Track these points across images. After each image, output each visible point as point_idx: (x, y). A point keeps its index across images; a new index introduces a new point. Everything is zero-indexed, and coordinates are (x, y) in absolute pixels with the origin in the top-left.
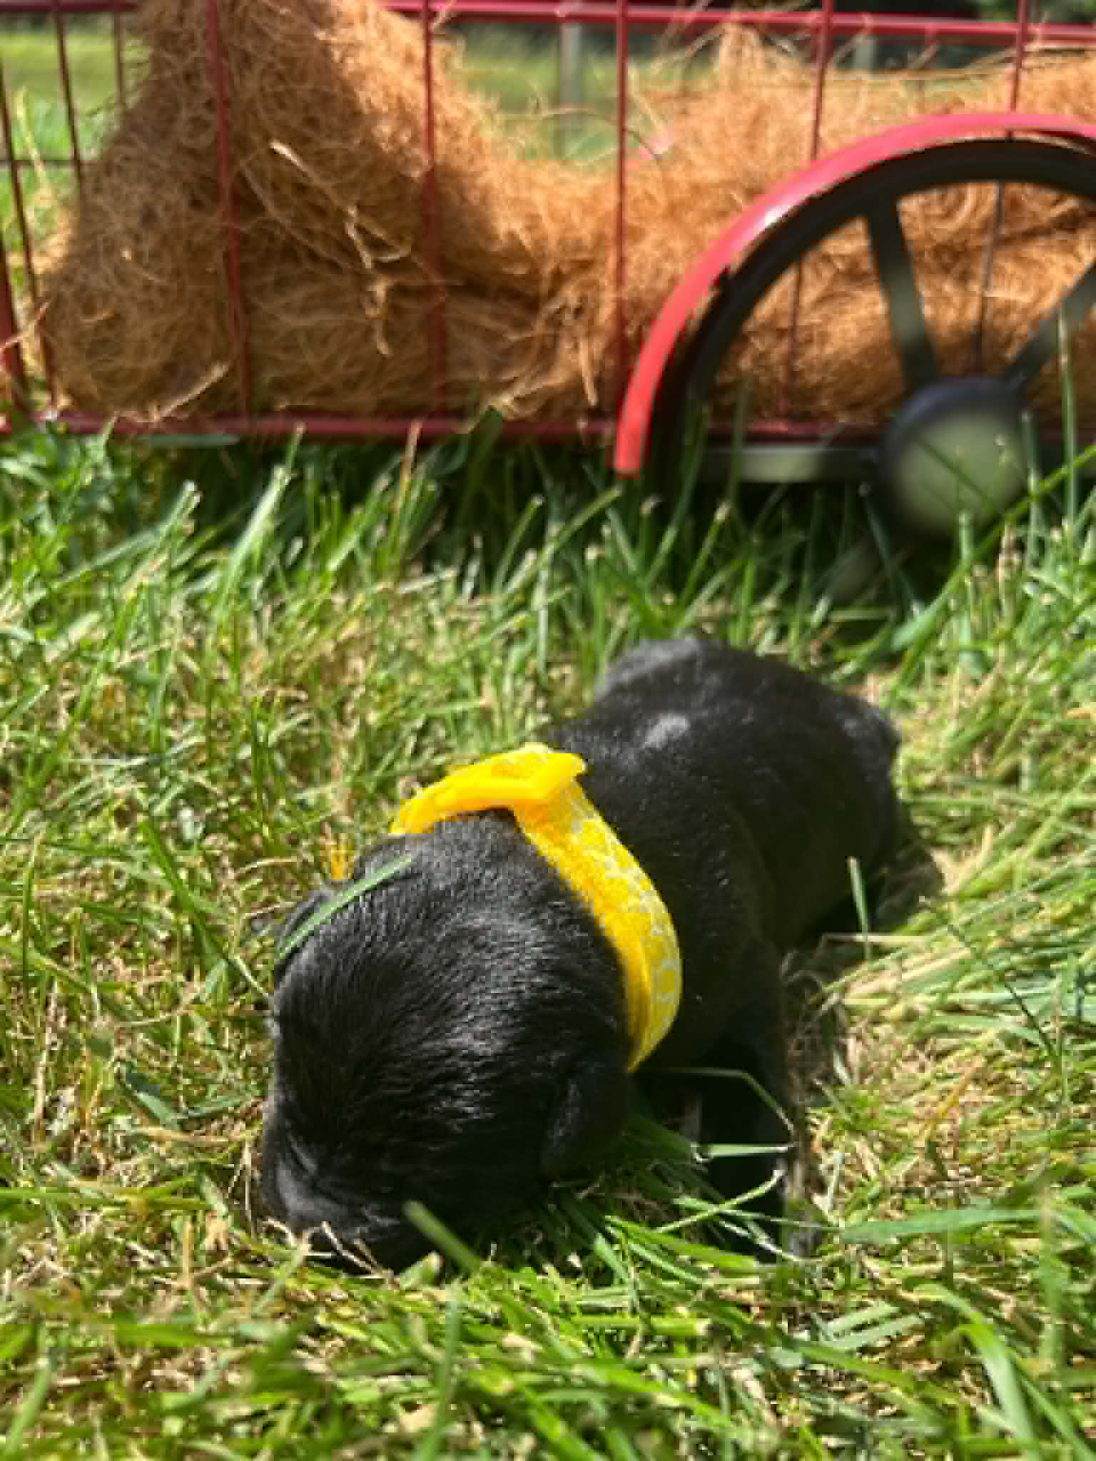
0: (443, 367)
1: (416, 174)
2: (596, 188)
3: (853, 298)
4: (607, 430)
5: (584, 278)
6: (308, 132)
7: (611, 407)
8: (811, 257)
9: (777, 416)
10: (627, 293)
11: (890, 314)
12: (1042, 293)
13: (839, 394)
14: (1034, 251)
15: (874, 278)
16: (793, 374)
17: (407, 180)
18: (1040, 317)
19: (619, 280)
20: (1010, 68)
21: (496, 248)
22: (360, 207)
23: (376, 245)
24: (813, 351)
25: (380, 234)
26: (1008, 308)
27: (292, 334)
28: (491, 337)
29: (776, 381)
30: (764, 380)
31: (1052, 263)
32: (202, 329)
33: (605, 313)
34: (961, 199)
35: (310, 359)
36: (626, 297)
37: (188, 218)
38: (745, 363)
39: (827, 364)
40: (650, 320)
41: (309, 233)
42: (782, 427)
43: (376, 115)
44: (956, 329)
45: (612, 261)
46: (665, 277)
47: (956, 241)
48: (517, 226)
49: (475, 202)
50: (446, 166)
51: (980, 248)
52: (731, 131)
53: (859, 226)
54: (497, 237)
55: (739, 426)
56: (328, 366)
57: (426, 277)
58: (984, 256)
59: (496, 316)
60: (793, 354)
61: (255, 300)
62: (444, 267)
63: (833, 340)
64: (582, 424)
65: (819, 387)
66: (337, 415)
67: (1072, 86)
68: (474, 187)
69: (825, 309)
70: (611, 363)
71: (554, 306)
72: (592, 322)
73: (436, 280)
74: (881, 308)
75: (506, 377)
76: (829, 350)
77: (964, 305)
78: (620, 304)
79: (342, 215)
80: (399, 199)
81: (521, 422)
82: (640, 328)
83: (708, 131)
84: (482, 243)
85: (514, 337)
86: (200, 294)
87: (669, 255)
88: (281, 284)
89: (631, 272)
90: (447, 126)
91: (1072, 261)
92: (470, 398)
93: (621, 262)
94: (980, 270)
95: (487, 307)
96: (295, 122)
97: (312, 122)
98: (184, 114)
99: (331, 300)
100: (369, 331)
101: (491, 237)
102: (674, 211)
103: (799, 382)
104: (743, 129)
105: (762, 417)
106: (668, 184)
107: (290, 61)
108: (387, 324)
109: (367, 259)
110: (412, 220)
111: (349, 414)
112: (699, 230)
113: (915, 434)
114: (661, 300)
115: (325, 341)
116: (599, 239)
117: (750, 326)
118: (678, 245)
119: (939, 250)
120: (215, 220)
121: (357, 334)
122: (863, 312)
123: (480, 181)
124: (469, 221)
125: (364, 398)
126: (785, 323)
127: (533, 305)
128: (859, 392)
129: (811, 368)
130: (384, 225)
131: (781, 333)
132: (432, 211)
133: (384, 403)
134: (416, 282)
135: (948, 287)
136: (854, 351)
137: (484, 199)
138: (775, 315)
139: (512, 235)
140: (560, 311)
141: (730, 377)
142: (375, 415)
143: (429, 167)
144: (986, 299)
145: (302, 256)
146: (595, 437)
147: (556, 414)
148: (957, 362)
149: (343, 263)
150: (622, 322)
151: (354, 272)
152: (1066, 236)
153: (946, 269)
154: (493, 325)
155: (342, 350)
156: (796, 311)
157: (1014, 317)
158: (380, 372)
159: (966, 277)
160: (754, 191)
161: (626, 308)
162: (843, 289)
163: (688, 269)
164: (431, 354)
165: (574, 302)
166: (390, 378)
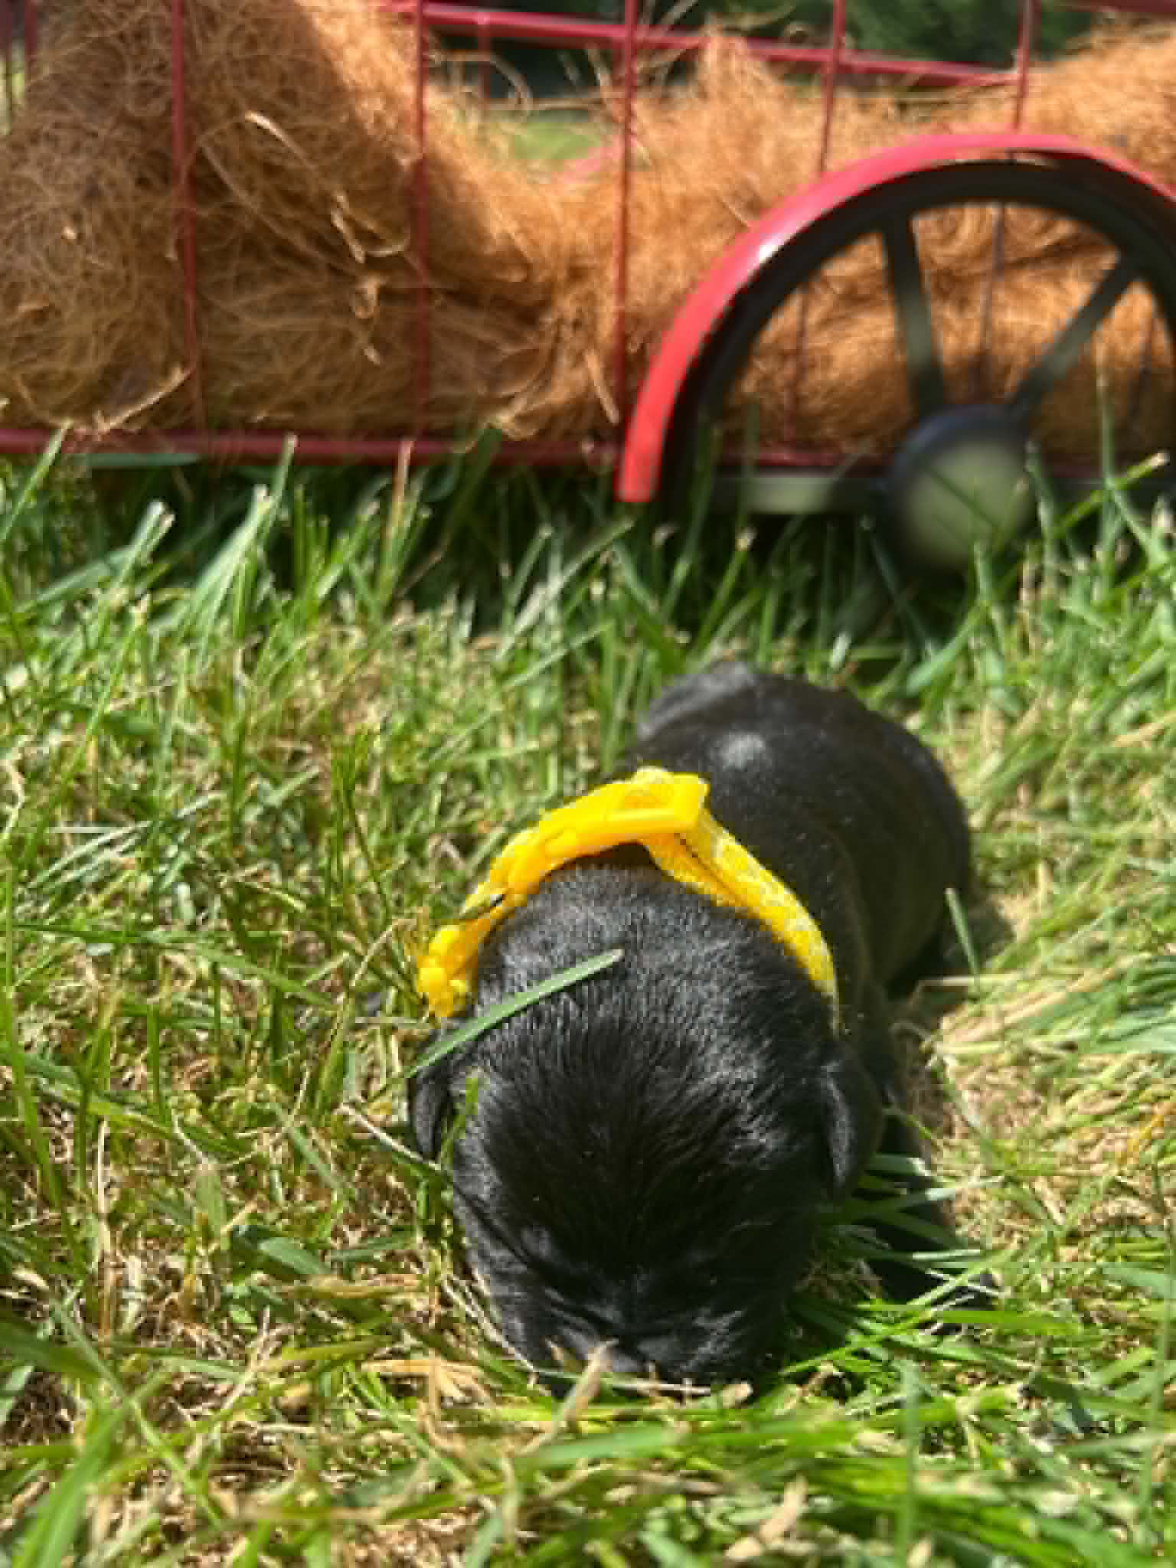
0: (426, 382)
1: (405, 162)
3: (854, 322)
4: (610, 455)
5: (578, 290)
6: (284, 106)
8: (815, 283)
9: (782, 443)
10: (631, 308)
11: (900, 335)
13: (843, 421)
14: (1025, 280)
16: (797, 399)
17: (395, 167)
19: (622, 292)
21: (489, 250)
22: (350, 193)
23: (371, 239)
24: (816, 378)
25: (371, 225)
26: (1005, 337)
27: (257, 338)
28: (484, 349)
29: (780, 407)
30: (769, 404)
31: (1042, 295)
32: (151, 327)
33: (606, 327)
34: (958, 225)
35: (279, 367)
36: (628, 310)
37: (135, 198)
38: (749, 386)
39: (832, 391)
40: (654, 338)
41: (284, 223)
42: (786, 456)
43: (358, 93)
44: (958, 357)
45: (612, 274)
46: (668, 293)
47: (956, 266)
48: (512, 228)
49: (463, 198)
50: (436, 155)
51: (974, 277)
52: (723, 141)
54: (490, 237)
55: (752, 452)
56: (299, 374)
58: (983, 285)
59: (487, 326)
60: (798, 380)
61: (211, 298)
62: (433, 267)
63: (834, 364)
64: (587, 447)
65: (822, 414)
68: (462, 182)
69: (826, 333)
72: (591, 334)
74: (887, 331)
75: (505, 392)
76: (834, 375)
77: (966, 331)
78: (622, 318)
79: (327, 200)
80: (385, 189)
81: (522, 442)
82: (643, 346)
83: (699, 139)
84: (473, 244)
85: (509, 350)
86: (149, 285)
87: (669, 267)
88: (242, 281)
89: (633, 285)
91: (1062, 297)
92: (463, 416)
93: (623, 272)
94: (979, 298)
95: (481, 317)
96: (268, 93)
97: (288, 96)
98: (131, 79)
99: (301, 300)
100: (347, 339)
101: (484, 239)
103: (803, 409)
104: (737, 141)
105: (769, 446)
106: (661, 195)
107: (262, 23)
108: (375, 328)
109: (358, 252)
112: (695, 244)
113: (925, 462)
114: (667, 317)
115: (296, 347)
116: (599, 245)
118: (678, 258)
119: (941, 274)
120: (171, 201)
121: (332, 340)
122: (867, 337)
123: (466, 177)
124: (458, 219)
125: (341, 414)
126: (789, 346)
127: (529, 316)
128: (863, 420)
129: (815, 393)
130: (371, 217)
131: (784, 356)
132: (420, 205)
133: (362, 420)
134: (402, 284)
135: (949, 313)
136: (860, 377)
137: (472, 196)
138: (782, 338)
139: (506, 238)
140: (558, 324)
141: (734, 402)
142: (352, 434)
143: (418, 156)
144: (987, 324)
145: (268, 247)
146: (598, 461)
147: (555, 436)
148: (961, 390)
149: (320, 257)
150: (623, 338)
151: (333, 270)
152: (1051, 269)
153: (944, 295)
154: (486, 336)
155: (314, 359)
156: (801, 333)
157: (1011, 347)
158: (358, 386)
159: (963, 304)
160: (756, 207)
161: (626, 322)
162: (842, 312)
163: (693, 283)
164: (415, 363)
165: (572, 315)
166: (368, 394)
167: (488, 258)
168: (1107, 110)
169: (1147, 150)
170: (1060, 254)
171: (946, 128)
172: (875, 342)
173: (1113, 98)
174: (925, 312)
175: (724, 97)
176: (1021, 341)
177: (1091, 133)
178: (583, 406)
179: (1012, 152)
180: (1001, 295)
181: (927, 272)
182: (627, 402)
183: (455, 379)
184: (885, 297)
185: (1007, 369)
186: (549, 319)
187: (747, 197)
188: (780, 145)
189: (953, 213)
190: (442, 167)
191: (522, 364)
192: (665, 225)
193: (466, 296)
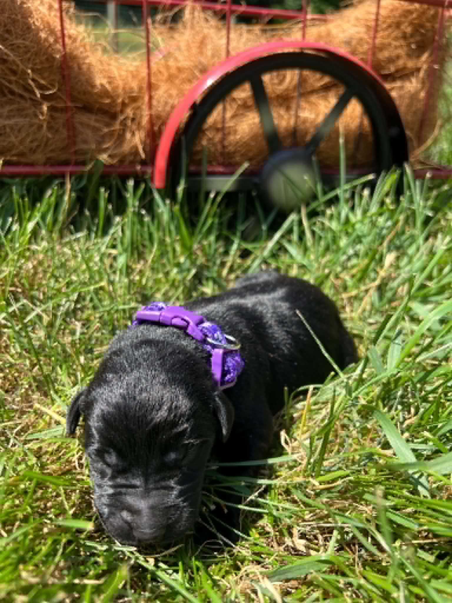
0: (74, 143)
1: (58, 56)
2: (137, 67)
3: (245, 116)
4: (149, 170)
5: (134, 105)
6: (7, 36)
7: (150, 160)
8: (228, 99)
9: (219, 164)
10: (155, 112)
11: (261, 121)
12: (317, 115)
13: (242, 155)
14: (314, 98)
15: (254, 108)
16: (224, 147)
17: (54, 58)
18: (317, 125)
19: (150, 106)
20: (301, 25)
21: (96, 91)
22: (33, 71)
23: (41, 87)
24: (232, 138)
25: (43, 82)
26: (305, 121)
27: (3, 127)
28: (96, 130)
29: (217, 150)
30: (212, 149)
31: (320, 104)
33: (145, 121)
34: (284, 77)
35: (13, 139)
36: (153, 113)
38: (204, 142)
39: (238, 143)
40: (164, 123)
41: (10, 82)
42: (221, 169)
43: (38, 30)
44: (286, 130)
45: (146, 98)
46: (169, 105)
47: (286, 93)
48: (104, 82)
49: (85, 70)
50: (71, 53)
51: (292, 97)
52: (192, 45)
53: (247, 86)
54: (96, 86)
55: (205, 168)
56: (21, 142)
57: (65, 102)
58: (295, 101)
59: (97, 121)
60: (223, 139)
62: (73, 99)
63: (238, 133)
64: (139, 168)
65: (234, 152)
66: (27, 165)
67: (323, 34)
68: (84, 63)
69: (234, 121)
70: (148, 141)
71: (122, 118)
72: (139, 124)
73: (69, 104)
74: (257, 120)
75: (104, 147)
76: (238, 137)
77: (289, 119)
78: (151, 116)
79: (25, 73)
80: (51, 67)
81: (111, 166)
82: (160, 128)
83: (183, 45)
84: (90, 89)
85: (106, 130)
87: (170, 96)
89: (154, 102)
90: (70, 37)
91: (327, 104)
92: (88, 156)
93: (151, 98)
94: (294, 106)
95: (93, 117)
97: (8, 32)
99: (20, 111)
100: (40, 127)
101: (93, 86)
102: (171, 78)
103: (227, 150)
104: (197, 45)
105: (212, 165)
106: (168, 67)
108: (49, 123)
109: (38, 93)
110: (58, 77)
111: (32, 165)
112: (182, 86)
114: (169, 115)
115: (19, 131)
116: (140, 89)
117: (206, 126)
118: (174, 92)
119: (278, 97)
121: (35, 127)
122: (250, 122)
123: (87, 61)
124: (83, 78)
125: (40, 157)
126: (219, 126)
127: (114, 117)
128: (251, 154)
129: (230, 144)
130: (44, 79)
131: (218, 130)
132: (66, 73)
133: (49, 159)
134: (61, 105)
135: (282, 112)
136: (247, 138)
137: (89, 69)
138: (215, 123)
139: (102, 85)
140: (124, 119)
141: (198, 148)
142: (45, 164)
143: (63, 53)
144: (297, 117)
145: (6, 91)
146: (144, 173)
147: (126, 162)
149: (26, 95)
150: (152, 124)
151: (31, 99)
152: (324, 94)
153: (281, 105)
154: (97, 125)
155: (28, 135)
156: (224, 121)
157: (308, 125)
158: (46, 144)
159: (288, 108)
160: (203, 70)
161: (153, 118)
162: (241, 112)
163: (179, 102)
164: (69, 137)
165: (131, 115)
166: (51, 148)
167: (96, 93)
168: (344, 31)
169: (358, 46)
170: (326, 88)
171: (281, 39)
172: (254, 124)
173: (346, 26)
174: (269, 113)
175: (193, 27)
176: (312, 122)
177: (337, 40)
179: (302, 49)
180: (303, 104)
183: (85, 142)
185: (306, 133)
187: (200, 67)
188: (214, 47)
189: (282, 72)
190: (74, 58)
193: (87, 108)
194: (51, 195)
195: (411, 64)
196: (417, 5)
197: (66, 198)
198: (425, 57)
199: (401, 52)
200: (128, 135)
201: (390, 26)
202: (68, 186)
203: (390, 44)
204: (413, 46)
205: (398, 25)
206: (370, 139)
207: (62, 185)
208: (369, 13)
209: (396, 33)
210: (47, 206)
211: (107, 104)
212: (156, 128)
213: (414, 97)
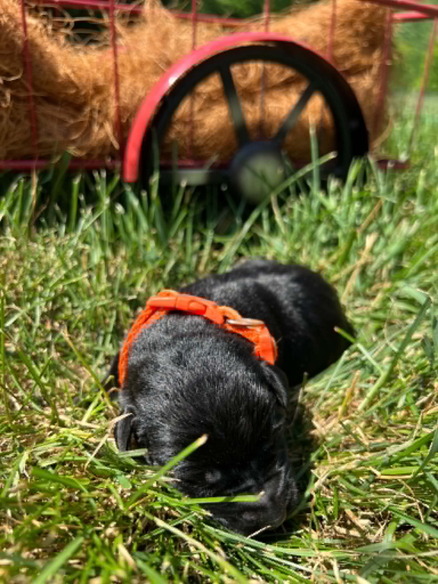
0: (37, 136)
1: (19, 42)
3: (213, 109)
5: (99, 98)
8: (194, 93)
9: (189, 158)
10: (122, 105)
11: (230, 114)
13: (212, 148)
14: (275, 93)
16: (192, 140)
17: (15, 44)
19: (118, 98)
21: (60, 80)
23: (5, 73)
24: (199, 132)
25: (5, 68)
28: (62, 122)
29: (185, 143)
30: (182, 143)
31: (282, 99)
33: (112, 112)
34: (248, 70)
36: (120, 105)
38: (173, 135)
39: (206, 136)
40: (132, 116)
42: (189, 163)
44: (253, 123)
45: (112, 90)
46: (137, 98)
47: (250, 88)
48: (69, 71)
49: (48, 59)
50: (33, 41)
51: (256, 92)
52: (154, 39)
54: (60, 75)
55: (176, 162)
57: (28, 91)
58: (259, 96)
59: (61, 112)
62: (37, 89)
63: (205, 126)
64: (109, 161)
65: (202, 146)
68: (45, 52)
69: (201, 114)
70: (116, 134)
72: (106, 116)
73: (33, 93)
75: (72, 139)
76: (206, 131)
77: (255, 113)
78: (118, 108)
80: (12, 54)
81: (80, 159)
82: (128, 120)
83: (144, 38)
84: (53, 78)
85: (72, 122)
87: (136, 88)
89: (121, 94)
91: (289, 99)
92: (54, 150)
93: (117, 90)
94: (258, 100)
95: (58, 109)
101: (57, 76)
103: (195, 144)
105: (182, 159)
108: (11, 111)
112: (147, 79)
113: (243, 163)
114: (137, 107)
116: (106, 80)
117: (175, 120)
118: (140, 85)
119: (244, 91)
122: (217, 115)
123: (48, 51)
124: (46, 68)
126: (187, 120)
127: (79, 108)
129: (198, 138)
131: (185, 123)
132: (27, 61)
133: (10, 152)
134: (23, 95)
136: (216, 131)
137: (51, 58)
138: (183, 116)
139: (66, 75)
140: (91, 111)
141: (167, 142)
142: (6, 159)
143: (25, 40)
144: (263, 110)
146: (113, 167)
147: (95, 156)
148: (255, 135)
150: (119, 116)
152: (284, 90)
153: (245, 99)
154: (61, 116)
156: (192, 114)
157: (273, 118)
158: (7, 137)
159: (253, 102)
160: (169, 64)
161: (120, 110)
162: (207, 105)
163: (146, 94)
164: (32, 128)
165: (97, 108)
166: (11, 141)
167: (60, 83)
168: (300, 30)
169: (315, 44)
170: (287, 84)
172: (220, 117)
173: (301, 25)
174: (238, 105)
175: (153, 21)
178: (105, 145)
180: (267, 99)
181: (238, 90)
182: (123, 142)
183: (49, 135)
184: (223, 100)
185: (272, 127)
186: (87, 110)
187: (166, 61)
188: (178, 41)
189: (245, 65)
190: (36, 46)
191: (77, 127)
192: (133, 72)
193: (52, 100)
194: (17, 188)
195: (365, 61)
196: (367, 5)
197: (33, 192)
198: (376, 54)
199: (356, 49)
200: (96, 128)
201: (343, 25)
202: (35, 180)
203: (344, 42)
204: (365, 45)
205: (351, 23)
206: (331, 133)
207: (28, 179)
208: (324, 12)
209: (349, 32)
210: (12, 202)
211: (72, 95)
212: (124, 121)
213: (368, 92)
